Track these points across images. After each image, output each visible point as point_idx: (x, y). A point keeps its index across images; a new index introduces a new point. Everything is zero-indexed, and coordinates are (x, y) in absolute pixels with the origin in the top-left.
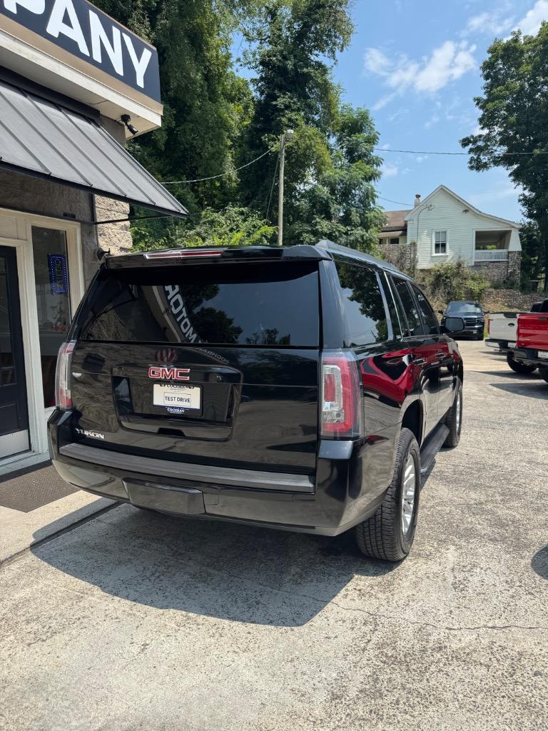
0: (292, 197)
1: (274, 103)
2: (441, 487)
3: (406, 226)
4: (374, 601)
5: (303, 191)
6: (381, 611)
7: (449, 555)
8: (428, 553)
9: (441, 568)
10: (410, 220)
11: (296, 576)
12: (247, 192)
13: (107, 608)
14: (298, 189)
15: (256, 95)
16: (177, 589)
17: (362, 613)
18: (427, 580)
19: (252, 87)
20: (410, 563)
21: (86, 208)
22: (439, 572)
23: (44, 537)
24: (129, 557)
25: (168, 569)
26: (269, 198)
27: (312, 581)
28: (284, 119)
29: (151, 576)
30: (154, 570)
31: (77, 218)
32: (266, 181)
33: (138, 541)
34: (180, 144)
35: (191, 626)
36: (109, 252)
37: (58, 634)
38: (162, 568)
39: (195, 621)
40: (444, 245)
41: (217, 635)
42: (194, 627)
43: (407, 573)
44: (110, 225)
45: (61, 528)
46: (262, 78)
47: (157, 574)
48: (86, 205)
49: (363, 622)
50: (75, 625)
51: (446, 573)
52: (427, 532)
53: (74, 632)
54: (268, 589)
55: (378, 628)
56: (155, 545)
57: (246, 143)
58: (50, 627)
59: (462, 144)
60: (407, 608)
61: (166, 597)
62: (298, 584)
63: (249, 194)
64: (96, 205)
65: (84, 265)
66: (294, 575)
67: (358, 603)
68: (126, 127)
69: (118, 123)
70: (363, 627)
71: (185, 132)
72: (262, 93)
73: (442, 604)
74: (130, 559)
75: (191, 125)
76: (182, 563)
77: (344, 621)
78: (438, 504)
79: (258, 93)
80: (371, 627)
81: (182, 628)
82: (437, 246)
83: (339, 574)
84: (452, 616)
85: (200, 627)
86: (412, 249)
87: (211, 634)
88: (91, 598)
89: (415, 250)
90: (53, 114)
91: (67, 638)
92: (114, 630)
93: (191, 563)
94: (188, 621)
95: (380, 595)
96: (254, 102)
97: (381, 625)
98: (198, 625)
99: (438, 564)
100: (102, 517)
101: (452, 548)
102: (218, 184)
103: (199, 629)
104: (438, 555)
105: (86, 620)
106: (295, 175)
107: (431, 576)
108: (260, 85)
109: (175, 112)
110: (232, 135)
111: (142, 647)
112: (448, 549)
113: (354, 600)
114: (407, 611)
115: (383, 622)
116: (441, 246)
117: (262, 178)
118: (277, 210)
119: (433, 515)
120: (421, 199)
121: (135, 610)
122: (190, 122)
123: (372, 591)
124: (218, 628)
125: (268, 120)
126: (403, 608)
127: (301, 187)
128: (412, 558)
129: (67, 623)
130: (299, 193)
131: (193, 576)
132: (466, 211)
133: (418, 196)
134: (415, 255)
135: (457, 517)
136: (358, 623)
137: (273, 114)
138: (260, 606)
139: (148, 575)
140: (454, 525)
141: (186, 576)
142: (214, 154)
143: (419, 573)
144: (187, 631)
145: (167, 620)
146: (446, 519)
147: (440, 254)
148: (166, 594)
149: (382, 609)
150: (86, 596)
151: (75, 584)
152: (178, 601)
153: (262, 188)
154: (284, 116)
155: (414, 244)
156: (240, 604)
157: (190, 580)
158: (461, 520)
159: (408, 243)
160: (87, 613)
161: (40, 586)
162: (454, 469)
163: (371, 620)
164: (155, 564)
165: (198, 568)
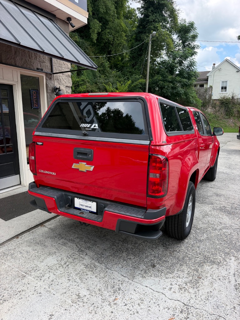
0: (154, 64)
1: (148, 19)
2: (225, 217)
3: (208, 79)
4: (187, 294)
5: (159, 62)
6: (192, 302)
7: (232, 264)
8: (219, 261)
9: (227, 273)
10: (209, 76)
11: (143, 272)
12: (133, 62)
13: (36, 285)
14: (157, 60)
15: (139, 15)
16: (76, 274)
17: (180, 303)
18: (219, 281)
19: (137, 12)
20: (209, 268)
21: (49, 66)
22: (226, 276)
23: (14, 235)
24: (55, 251)
25: (73, 260)
26: (143, 64)
27: (151, 276)
28: (152, 27)
29: (64, 265)
30: (66, 260)
31: (44, 71)
32: (142, 57)
33: (61, 240)
34: (103, 39)
35: (80, 303)
36: (60, 88)
37: (6, 302)
38: (71, 260)
39: (83, 300)
40: (225, 88)
41: (93, 312)
42: (81, 304)
43: (207, 275)
44: (61, 74)
45: (25, 230)
46: (142, 7)
47: (68, 264)
48: (48, 64)
49: (180, 310)
50: (17, 296)
51: (230, 277)
52: (218, 246)
53: (15, 301)
54: (126, 279)
55: (189, 316)
56: (70, 244)
57: (134, 39)
58: (3, 296)
59: (238, 38)
60: (207, 302)
61: (69, 280)
62: (143, 277)
63: (134, 63)
64: (54, 64)
65: (47, 94)
66: (142, 271)
67: (177, 296)
68: (69, 24)
69: (65, 22)
70: (180, 315)
71: (106, 34)
72: (142, 14)
73: (229, 301)
74: (55, 252)
75: (108, 31)
76: (81, 257)
77: (169, 309)
78: (224, 228)
79: (140, 15)
80: (185, 315)
81: (74, 305)
82: (222, 88)
83: (167, 272)
84: (235, 311)
85: (85, 304)
86: (210, 89)
87: (90, 311)
88: (29, 277)
89: (212, 90)
90: (29, 15)
91: (11, 305)
92: (37, 302)
93: (86, 257)
94: (79, 300)
95: (191, 290)
96: (138, 18)
97: (191, 314)
98: (84, 303)
99: (225, 270)
100: (47, 224)
101: (233, 258)
102: (120, 59)
103: (84, 306)
104: (225, 263)
105: (24, 293)
106: (156, 54)
107: (221, 278)
108: (141, 10)
109: (101, 25)
110: (127, 34)
111: (50, 317)
112: (231, 259)
113: (175, 292)
114: (207, 304)
115: (192, 311)
116: (224, 88)
117: (141, 55)
118: (146, 70)
119: (221, 236)
120: (216, 66)
121: (51, 288)
122: (108, 29)
123: (186, 287)
124: (95, 307)
125: (144, 27)
126: (205, 302)
127: (158, 60)
128: (210, 264)
129: (13, 294)
130: (158, 62)
131: (86, 266)
132: (238, 72)
133: (214, 64)
134: (212, 92)
135: (235, 237)
136: (177, 311)
137: (146, 24)
138: (121, 292)
139: (63, 264)
140: (234, 242)
141: (83, 266)
142: (119, 44)
143: (214, 276)
144: (77, 307)
145: (67, 297)
146: (228, 238)
147: (224, 92)
148: (70, 278)
149: (192, 301)
150: (27, 275)
151: (23, 267)
152: (75, 283)
153: (140, 60)
154: (152, 25)
155: (211, 87)
156: (109, 289)
157: (85, 269)
158: (237, 239)
159: (208, 86)
160: (25, 288)
161: (5, 266)
162: (232, 206)
163: (185, 309)
164: (68, 257)
165: (90, 260)
